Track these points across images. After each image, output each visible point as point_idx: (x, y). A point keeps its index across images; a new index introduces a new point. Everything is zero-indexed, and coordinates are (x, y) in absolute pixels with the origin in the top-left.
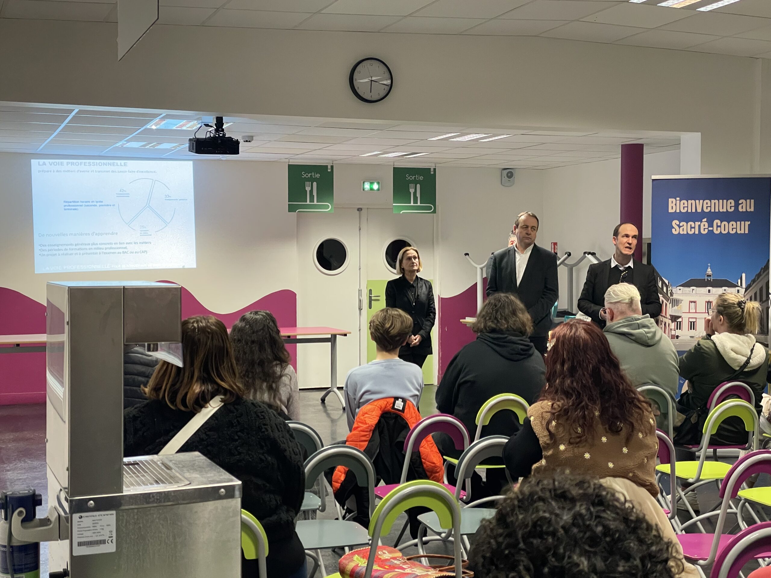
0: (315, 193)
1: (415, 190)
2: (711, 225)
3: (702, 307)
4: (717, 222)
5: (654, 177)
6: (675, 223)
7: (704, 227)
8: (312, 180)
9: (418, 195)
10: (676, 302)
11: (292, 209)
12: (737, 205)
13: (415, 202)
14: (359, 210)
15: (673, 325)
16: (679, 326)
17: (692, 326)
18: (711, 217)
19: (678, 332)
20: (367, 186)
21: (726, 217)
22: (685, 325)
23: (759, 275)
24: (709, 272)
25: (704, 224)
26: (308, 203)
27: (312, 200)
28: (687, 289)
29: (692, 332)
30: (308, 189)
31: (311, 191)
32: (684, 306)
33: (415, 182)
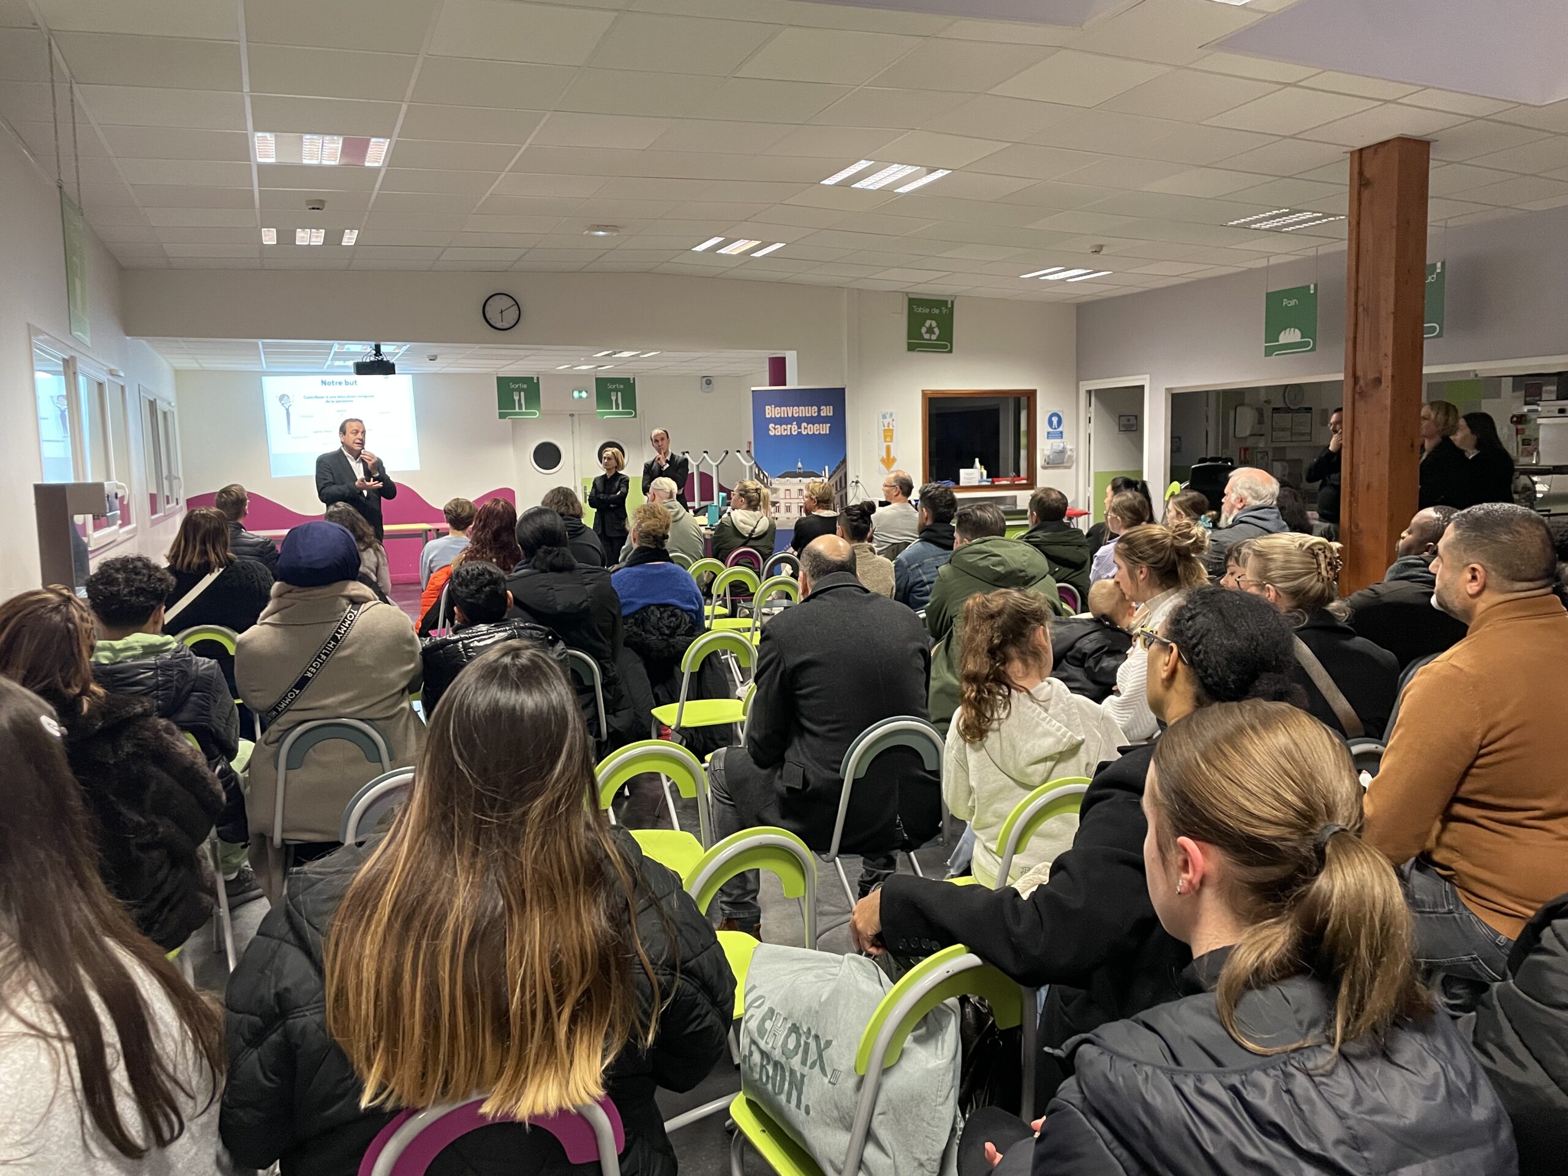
0: (523, 402)
1: (616, 397)
2: (799, 427)
3: (794, 494)
4: (804, 425)
5: (753, 389)
6: (771, 426)
7: (794, 429)
8: (519, 390)
9: (620, 401)
10: (775, 491)
11: (502, 416)
12: (819, 411)
13: (617, 407)
14: (572, 415)
15: (773, 509)
16: (778, 510)
17: (788, 509)
18: (800, 421)
19: (777, 515)
20: (576, 394)
21: (811, 420)
22: (783, 509)
23: (838, 467)
24: (800, 465)
25: (795, 426)
26: (517, 410)
27: (520, 407)
28: (783, 480)
29: (788, 515)
30: (516, 398)
31: (520, 400)
32: (781, 494)
33: (617, 390)
